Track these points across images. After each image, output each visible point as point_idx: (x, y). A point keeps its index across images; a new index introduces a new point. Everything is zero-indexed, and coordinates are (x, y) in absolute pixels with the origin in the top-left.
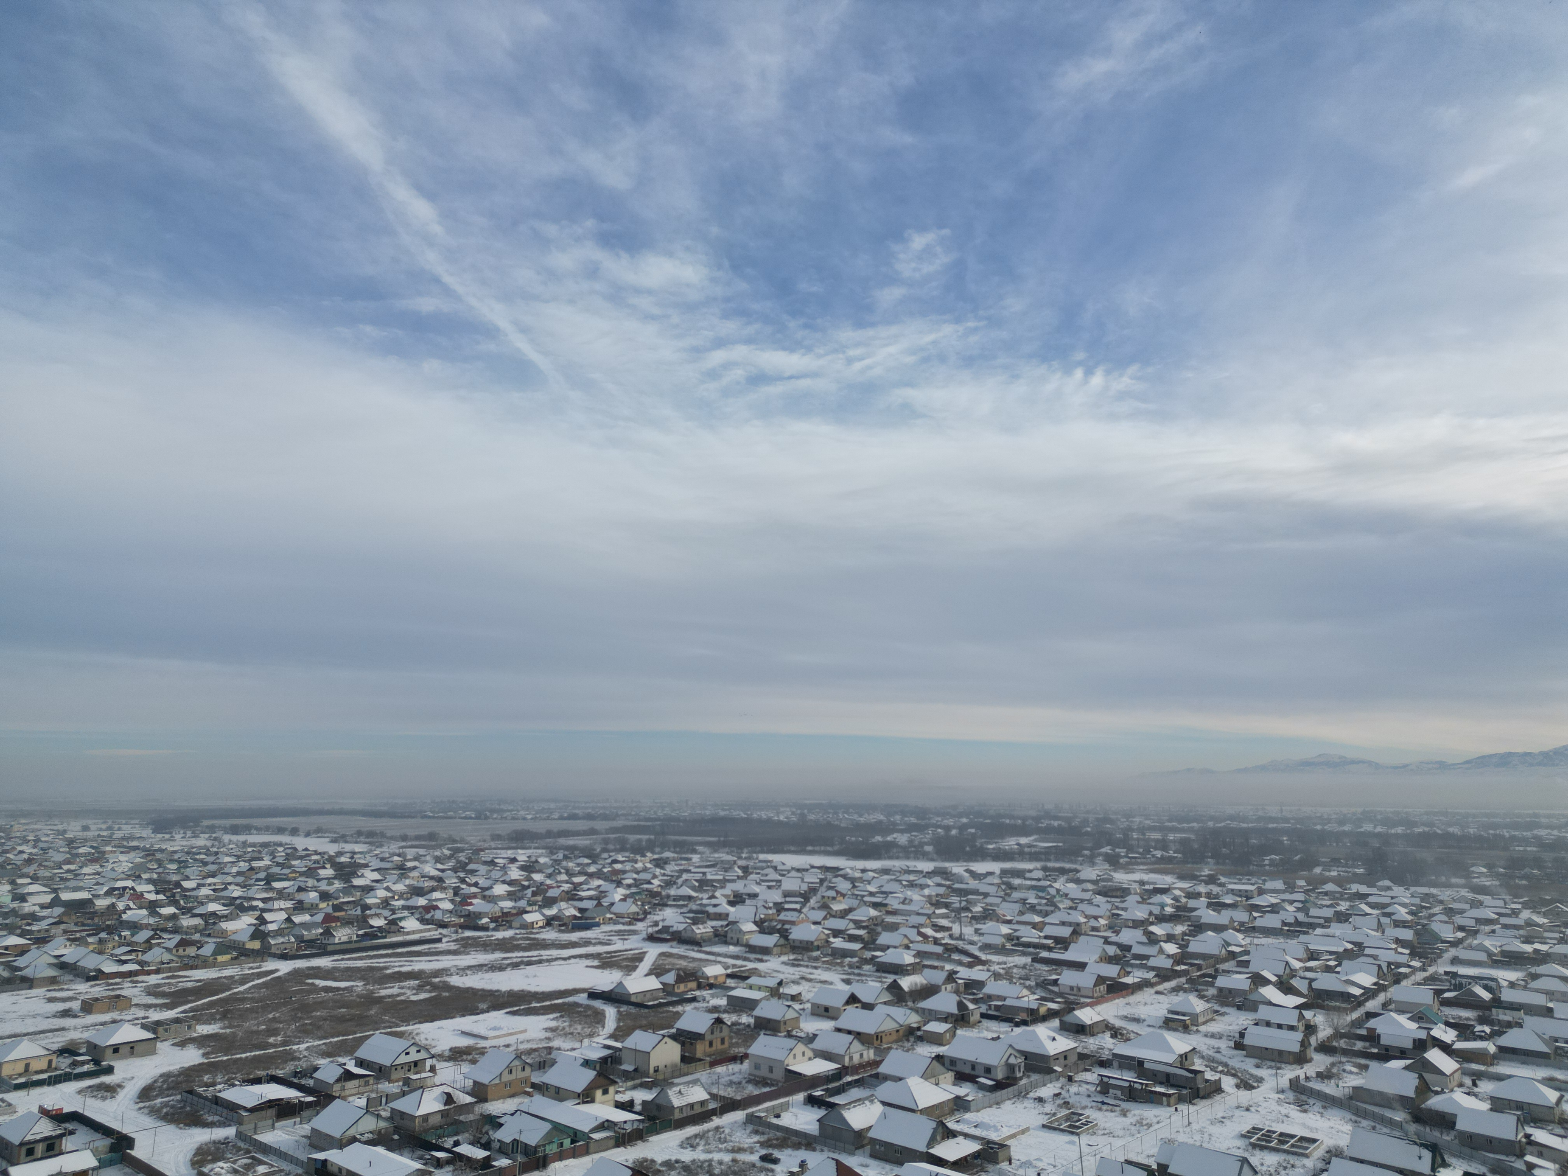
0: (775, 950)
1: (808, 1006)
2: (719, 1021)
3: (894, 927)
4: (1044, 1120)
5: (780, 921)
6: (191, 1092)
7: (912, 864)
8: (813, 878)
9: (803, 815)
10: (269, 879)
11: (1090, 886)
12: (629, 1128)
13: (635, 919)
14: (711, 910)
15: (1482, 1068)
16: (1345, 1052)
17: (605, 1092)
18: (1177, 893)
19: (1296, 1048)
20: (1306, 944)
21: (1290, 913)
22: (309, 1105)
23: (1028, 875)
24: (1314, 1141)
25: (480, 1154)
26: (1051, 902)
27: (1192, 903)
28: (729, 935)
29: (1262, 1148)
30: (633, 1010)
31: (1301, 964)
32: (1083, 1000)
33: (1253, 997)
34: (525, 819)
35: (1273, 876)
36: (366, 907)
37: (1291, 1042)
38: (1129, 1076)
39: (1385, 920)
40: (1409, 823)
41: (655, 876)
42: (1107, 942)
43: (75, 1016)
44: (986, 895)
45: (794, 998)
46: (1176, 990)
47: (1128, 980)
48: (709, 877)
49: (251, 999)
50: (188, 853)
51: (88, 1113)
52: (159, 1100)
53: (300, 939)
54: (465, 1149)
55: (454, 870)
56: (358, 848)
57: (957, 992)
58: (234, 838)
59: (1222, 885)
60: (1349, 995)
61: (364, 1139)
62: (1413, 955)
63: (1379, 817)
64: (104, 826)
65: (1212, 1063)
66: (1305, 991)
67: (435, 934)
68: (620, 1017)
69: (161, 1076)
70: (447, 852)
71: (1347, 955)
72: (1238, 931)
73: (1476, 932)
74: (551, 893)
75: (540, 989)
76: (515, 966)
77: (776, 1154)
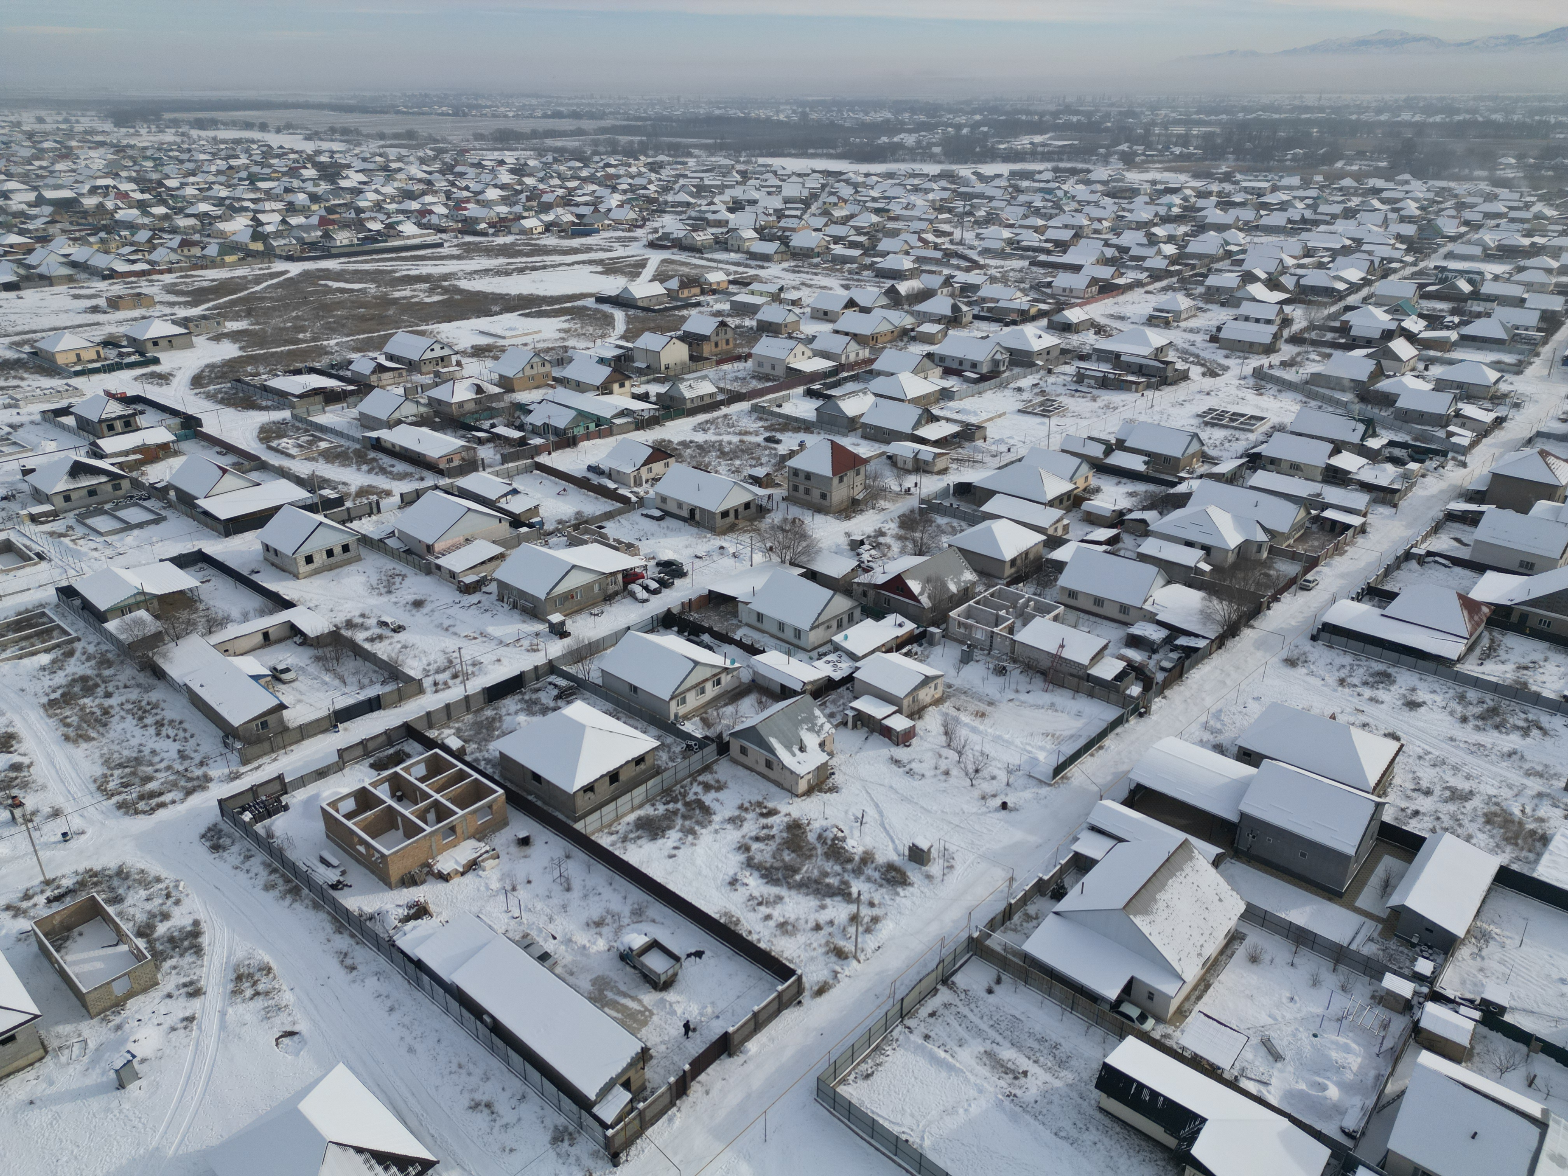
0: (776, 257)
1: (808, 310)
2: (723, 324)
3: (895, 233)
4: (1021, 406)
5: (781, 228)
6: (239, 381)
7: (918, 167)
8: (814, 183)
9: (804, 115)
10: (253, 179)
11: (1099, 187)
12: (646, 415)
13: (634, 225)
14: (710, 216)
15: (1438, 354)
16: (1314, 343)
17: (622, 385)
18: (1188, 192)
19: (1267, 340)
20: (1305, 241)
21: (1299, 210)
22: (352, 393)
23: (1037, 177)
24: (1262, 419)
25: (516, 434)
26: (1057, 206)
27: (1201, 203)
28: (730, 242)
29: (1213, 425)
30: (640, 314)
31: (1295, 262)
32: (1073, 300)
33: (1238, 294)
34: (506, 116)
35: (1291, 172)
36: (359, 211)
37: (1263, 334)
38: (1105, 368)
39: (1393, 216)
40: (1451, 110)
41: (650, 182)
42: (1107, 244)
43: (105, 312)
44: (991, 199)
45: (794, 303)
46: (1164, 289)
47: (1121, 281)
48: (707, 182)
49: (271, 298)
50: (159, 149)
51: (149, 397)
52: (212, 388)
53: (301, 241)
54: (501, 430)
55: (442, 172)
56: (336, 146)
57: (952, 295)
58: (203, 133)
59: (1237, 183)
60: (1333, 290)
61: (410, 420)
62: (1408, 251)
63: (1421, 104)
64: (60, 118)
65: (1184, 354)
66: (1290, 286)
67: (435, 238)
68: (629, 320)
69: (207, 366)
70: (431, 153)
71: (1345, 251)
72: (1240, 230)
73: (1480, 227)
74: (547, 198)
75: (549, 293)
76: (521, 271)
77: (778, 436)
